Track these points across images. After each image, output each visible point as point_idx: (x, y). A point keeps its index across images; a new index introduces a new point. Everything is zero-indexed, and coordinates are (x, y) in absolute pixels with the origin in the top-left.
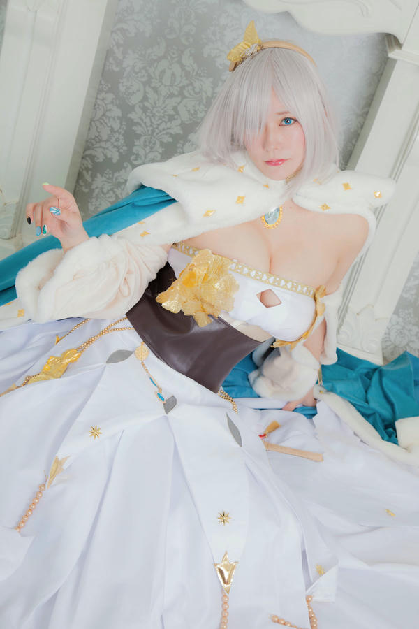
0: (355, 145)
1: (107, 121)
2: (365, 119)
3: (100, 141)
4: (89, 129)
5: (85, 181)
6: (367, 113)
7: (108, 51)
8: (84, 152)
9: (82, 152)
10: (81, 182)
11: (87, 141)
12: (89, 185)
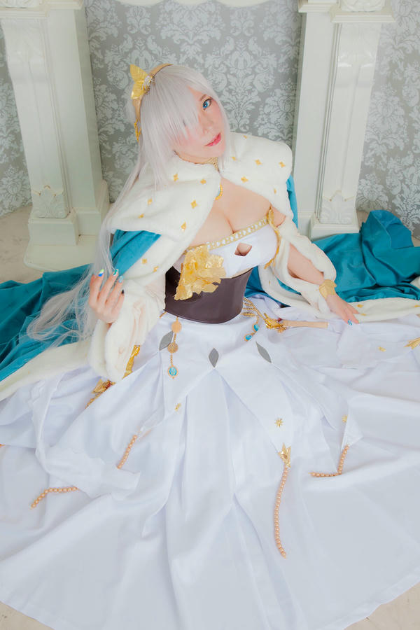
0: (297, 69)
1: (107, 104)
2: (299, 47)
3: (107, 120)
4: (97, 114)
5: (106, 150)
6: (299, 42)
7: (91, 56)
8: (99, 130)
9: (97, 131)
10: (103, 151)
11: (98, 123)
12: (110, 152)
